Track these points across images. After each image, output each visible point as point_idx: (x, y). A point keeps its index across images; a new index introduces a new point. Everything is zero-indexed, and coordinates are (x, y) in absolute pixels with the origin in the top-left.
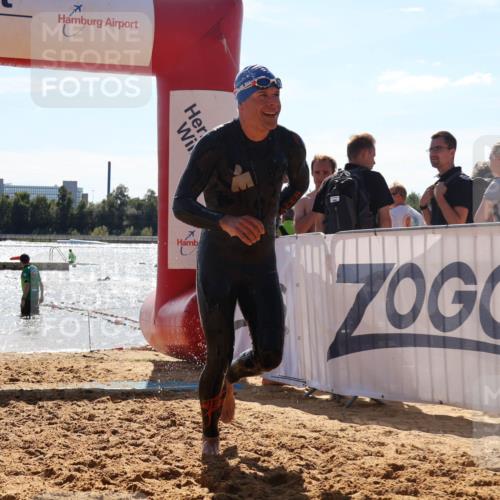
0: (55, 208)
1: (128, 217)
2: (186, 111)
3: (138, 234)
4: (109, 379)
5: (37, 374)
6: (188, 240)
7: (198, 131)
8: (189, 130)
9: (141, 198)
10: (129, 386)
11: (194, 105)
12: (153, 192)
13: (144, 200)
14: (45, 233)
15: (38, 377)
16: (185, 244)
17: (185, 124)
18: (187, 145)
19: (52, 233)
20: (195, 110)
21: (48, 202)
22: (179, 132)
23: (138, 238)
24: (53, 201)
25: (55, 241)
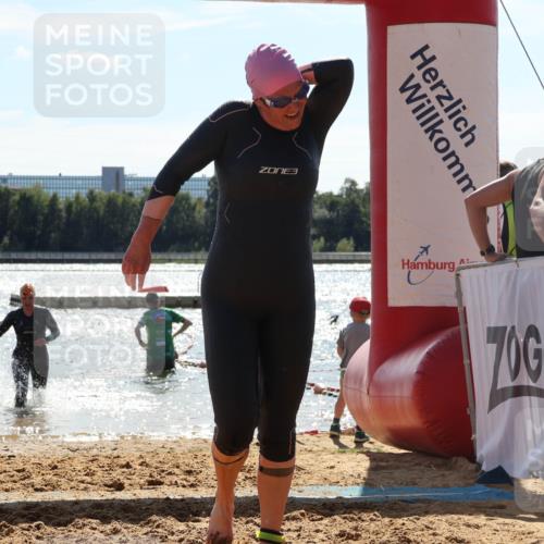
0: (204, 210)
1: (316, 223)
2: (413, 57)
3: (332, 249)
4: (301, 482)
5: (189, 472)
6: (420, 260)
7: (432, 88)
8: (418, 87)
9: (336, 192)
10: (332, 493)
11: (426, 47)
12: (354, 183)
13: (340, 196)
14: (188, 250)
15: (192, 479)
16: (415, 266)
17: (412, 76)
18: (414, 111)
20: (428, 54)
21: (193, 201)
22: (403, 89)
23: (331, 255)
24: (200, 199)
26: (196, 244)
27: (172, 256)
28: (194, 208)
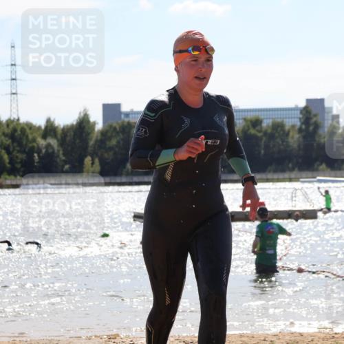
0: (297, 136)
14: (283, 171)
19: (292, 170)
21: (287, 128)
24: (293, 126)
25: (297, 180)
26: (290, 165)
27: (270, 176)
28: (288, 134)
